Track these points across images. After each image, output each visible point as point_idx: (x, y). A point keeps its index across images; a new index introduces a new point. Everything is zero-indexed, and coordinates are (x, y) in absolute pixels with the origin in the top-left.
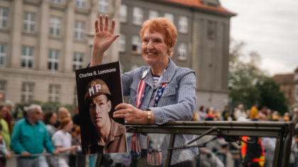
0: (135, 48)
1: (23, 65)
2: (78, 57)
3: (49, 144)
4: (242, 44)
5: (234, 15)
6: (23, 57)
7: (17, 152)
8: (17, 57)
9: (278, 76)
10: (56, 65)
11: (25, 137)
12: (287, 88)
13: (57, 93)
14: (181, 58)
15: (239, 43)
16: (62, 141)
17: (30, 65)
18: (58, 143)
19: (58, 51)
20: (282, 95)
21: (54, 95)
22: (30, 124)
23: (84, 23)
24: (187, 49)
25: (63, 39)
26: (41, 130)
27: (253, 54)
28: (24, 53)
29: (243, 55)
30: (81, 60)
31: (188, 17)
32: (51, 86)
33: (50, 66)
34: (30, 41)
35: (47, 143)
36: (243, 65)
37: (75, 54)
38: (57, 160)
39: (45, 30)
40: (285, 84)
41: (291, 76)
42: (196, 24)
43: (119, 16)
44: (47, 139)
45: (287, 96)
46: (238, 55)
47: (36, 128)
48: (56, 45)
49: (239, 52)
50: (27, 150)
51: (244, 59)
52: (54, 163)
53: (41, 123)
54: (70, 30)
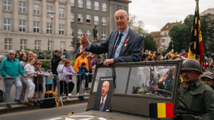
0: (79, 19)
1: (21, 30)
2: (49, 25)
3: (22, 71)
4: (135, 17)
5: (131, 2)
6: (20, 26)
7: (4, 76)
8: (17, 26)
9: (153, 33)
10: (38, 30)
11: (8, 68)
12: (157, 39)
13: (39, 44)
14: (104, 25)
15: (133, 16)
16: (30, 69)
17: (24, 30)
18: (28, 70)
19: (38, 22)
20: (154, 42)
21: (37, 46)
22: (10, 61)
23: (52, 7)
24: (107, 20)
25: (41, 16)
26: (17, 64)
27: (140, 22)
28: (21, 24)
29: (135, 23)
30: (51, 27)
31: (106, 3)
32: (36, 41)
33: (34, 30)
34: (23, 17)
35: (20, 71)
36: (135, 28)
37: (48, 23)
38: (27, 80)
39: (31, 11)
40: (156, 37)
41: (159, 33)
42: (110, 7)
43: (71, 3)
44: (21, 69)
45: (157, 43)
46: (133, 23)
47: (14, 63)
48: (37, 19)
49: (133, 21)
50: (9, 75)
51: (136, 25)
52: (25, 81)
53: (17, 60)
54: (45, 11)
